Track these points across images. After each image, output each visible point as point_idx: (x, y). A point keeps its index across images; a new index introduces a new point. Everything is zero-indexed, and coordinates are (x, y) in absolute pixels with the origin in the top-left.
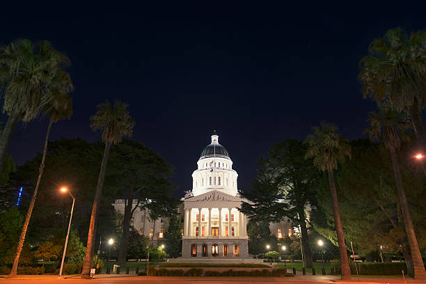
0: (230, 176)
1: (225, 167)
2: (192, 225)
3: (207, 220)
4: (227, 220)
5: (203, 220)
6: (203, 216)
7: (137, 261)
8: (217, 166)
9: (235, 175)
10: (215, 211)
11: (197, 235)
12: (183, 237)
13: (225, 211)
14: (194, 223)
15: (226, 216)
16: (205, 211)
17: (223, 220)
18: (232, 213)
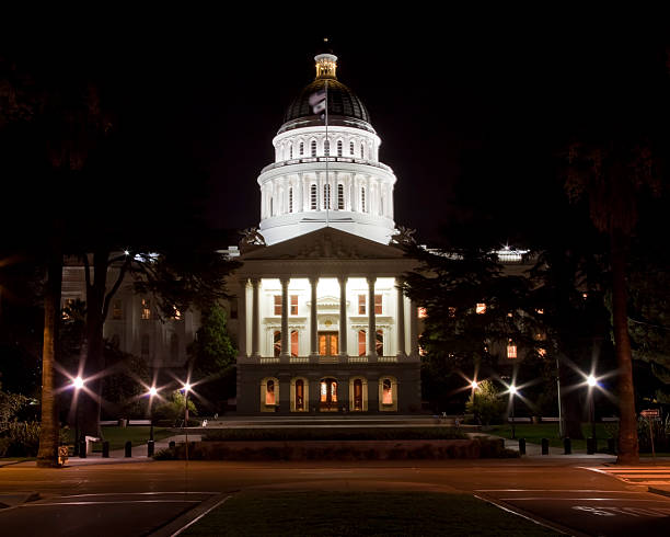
0: (373, 180)
1: (357, 155)
2: (262, 327)
3: (304, 312)
4: (362, 310)
5: (294, 310)
6: (295, 300)
7: (120, 424)
8: (334, 152)
9: (388, 178)
10: (328, 287)
11: (277, 352)
12: (240, 360)
13: (357, 286)
14: (268, 320)
15: (362, 299)
16: (299, 287)
17: (353, 311)
18: (376, 293)
